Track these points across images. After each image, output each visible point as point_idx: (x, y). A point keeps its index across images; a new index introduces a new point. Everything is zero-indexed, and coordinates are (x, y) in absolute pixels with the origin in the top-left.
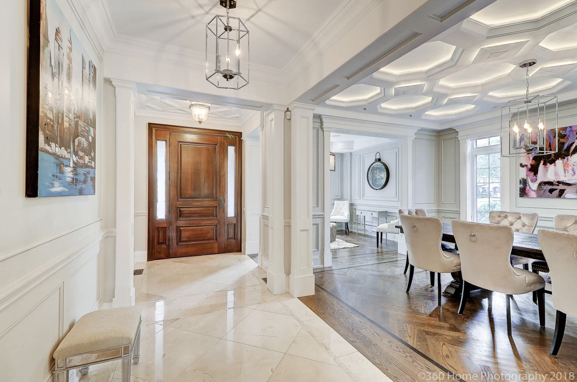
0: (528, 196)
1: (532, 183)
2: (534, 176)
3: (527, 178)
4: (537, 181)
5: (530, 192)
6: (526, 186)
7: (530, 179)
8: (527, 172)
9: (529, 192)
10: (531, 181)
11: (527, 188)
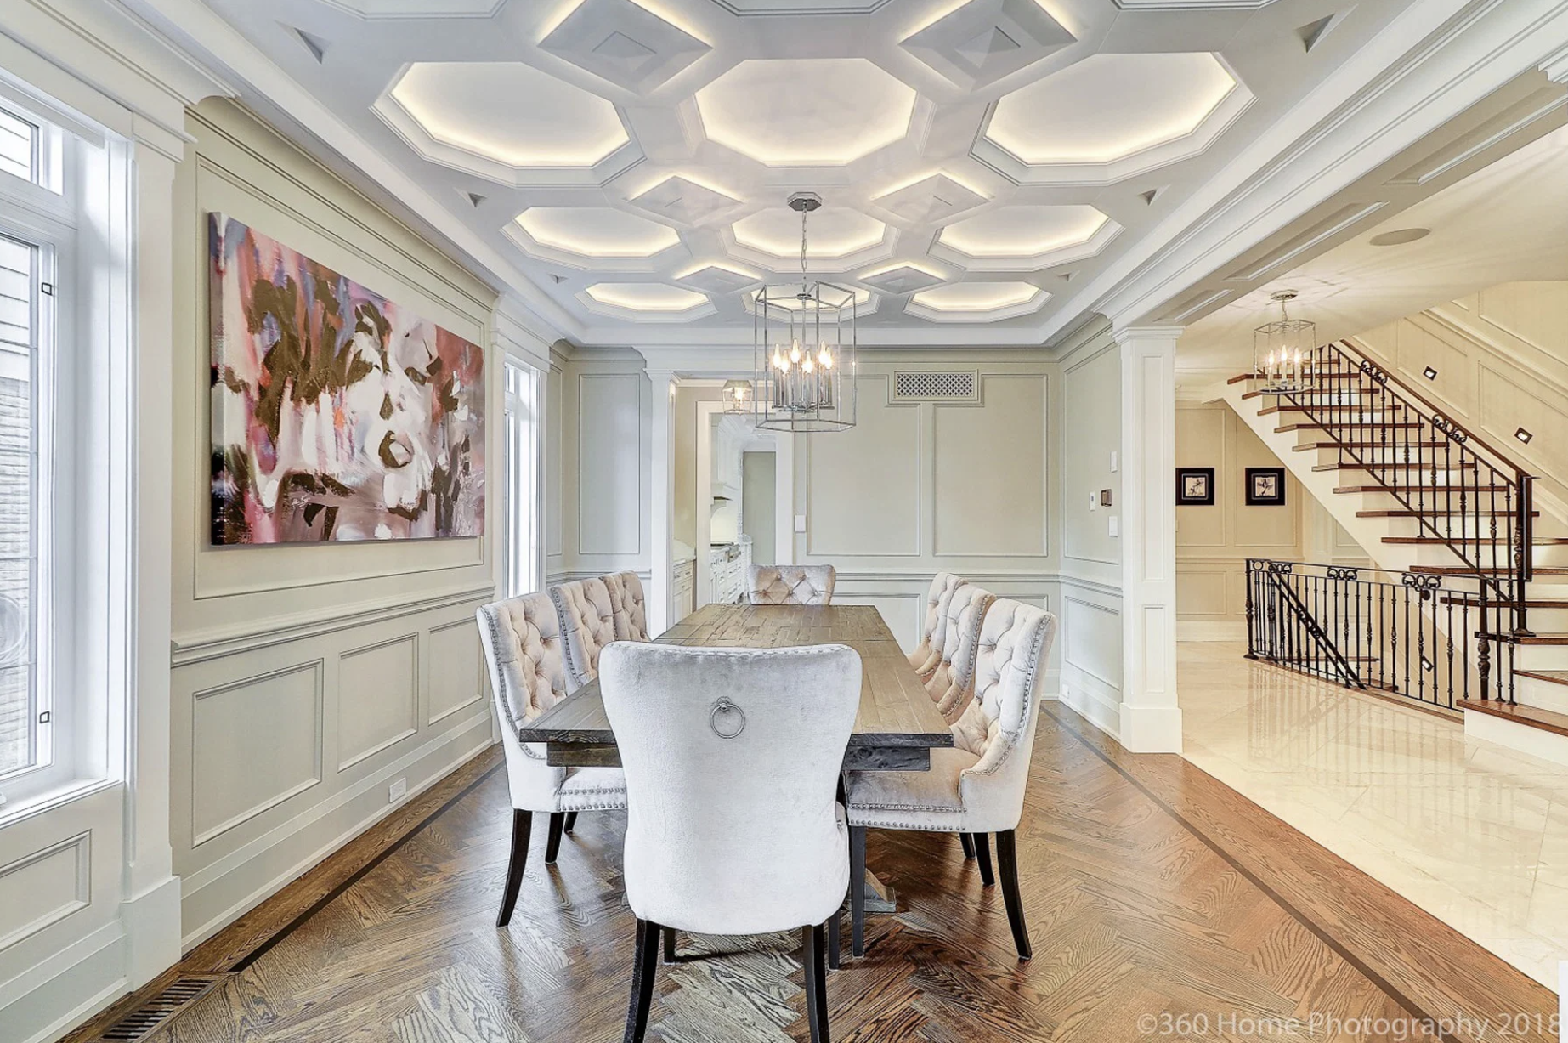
0: (251, 538)
1: (264, 476)
2: (267, 446)
3: (248, 447)
4: (277, 467)
5: (258, 517)
6: (247, 487)
7: (256, 450)
8: (249, 420)
9: (255, 518)
10: (260, 466)
11: (250, 495)
